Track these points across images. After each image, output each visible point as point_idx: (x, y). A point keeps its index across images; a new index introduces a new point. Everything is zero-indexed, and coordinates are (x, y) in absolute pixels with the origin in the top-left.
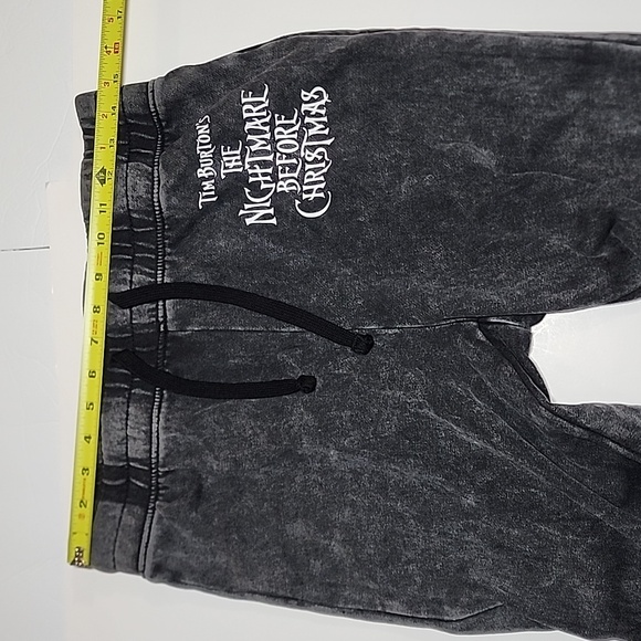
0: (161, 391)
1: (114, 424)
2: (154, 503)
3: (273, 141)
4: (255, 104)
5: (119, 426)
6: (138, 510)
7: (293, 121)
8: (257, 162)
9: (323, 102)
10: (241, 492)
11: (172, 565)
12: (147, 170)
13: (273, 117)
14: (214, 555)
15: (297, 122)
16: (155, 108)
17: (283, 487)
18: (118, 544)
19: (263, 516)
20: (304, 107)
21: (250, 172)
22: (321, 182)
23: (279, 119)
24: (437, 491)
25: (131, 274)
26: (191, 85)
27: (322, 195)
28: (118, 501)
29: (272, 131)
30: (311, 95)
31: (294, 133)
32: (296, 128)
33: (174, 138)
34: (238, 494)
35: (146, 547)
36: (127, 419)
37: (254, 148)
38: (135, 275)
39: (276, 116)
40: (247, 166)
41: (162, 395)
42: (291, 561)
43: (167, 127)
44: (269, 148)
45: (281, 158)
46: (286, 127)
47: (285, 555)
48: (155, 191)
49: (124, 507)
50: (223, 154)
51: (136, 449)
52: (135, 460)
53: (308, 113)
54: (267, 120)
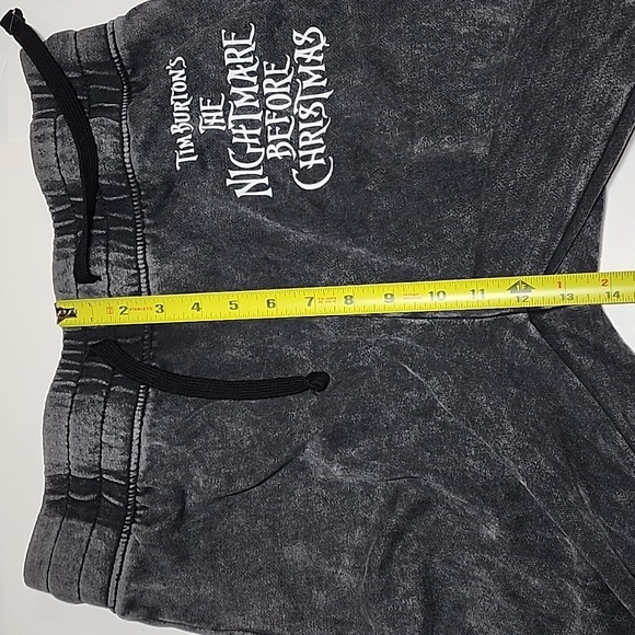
0: (146, 389)
1: (86, 427)
2: (130, 525)
3: (261, 96)
4: (239, 48)
5: (92, 430)
6: (110, 533)
7: (285, 71)
8: (243, 122)
9: (320, 47)
10: (229, 507)
11: (149, 600)
12: (113, 126)
13: (261, 64)
14: (198, 585)
15: (289, 72)
16: (117, 52)
17: (280, 502)
18: (83, 572)
19: (255, 536)
20: (298, 54)
21: (234, 131)
22: (320, 145)
23: (269, 68)
24: (453, 511)
25: (107, 252)
26: (158, 22)
27: (322, 161)
28: (87, 520)
29: (260, 83)
30: (305, 37)
31: (286, 85)
32: (289, 79)
33: (141, 87)
34: (227, 510)
35: (118, 580)
36: (102, 422)
37: (239, 103)
38: (112, 253)
39: (265, 63)
40: (231, 125)
41: (147, 394)
42: (290, 591)
43: (133, 74)
44: (256, 104)
45: (270, 117)
46: (276, 77)
47: (281, 584)
48: (126, 150)
49: (93, 528)
50: (202, 108)
51: (112, 460)
52: (109, 472)
53: (302, 61)
54: (254, 68)
